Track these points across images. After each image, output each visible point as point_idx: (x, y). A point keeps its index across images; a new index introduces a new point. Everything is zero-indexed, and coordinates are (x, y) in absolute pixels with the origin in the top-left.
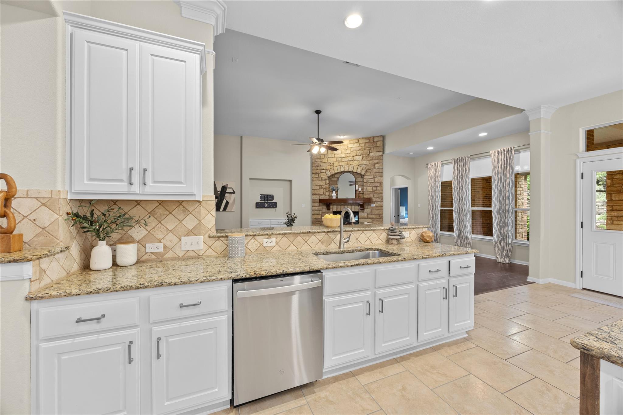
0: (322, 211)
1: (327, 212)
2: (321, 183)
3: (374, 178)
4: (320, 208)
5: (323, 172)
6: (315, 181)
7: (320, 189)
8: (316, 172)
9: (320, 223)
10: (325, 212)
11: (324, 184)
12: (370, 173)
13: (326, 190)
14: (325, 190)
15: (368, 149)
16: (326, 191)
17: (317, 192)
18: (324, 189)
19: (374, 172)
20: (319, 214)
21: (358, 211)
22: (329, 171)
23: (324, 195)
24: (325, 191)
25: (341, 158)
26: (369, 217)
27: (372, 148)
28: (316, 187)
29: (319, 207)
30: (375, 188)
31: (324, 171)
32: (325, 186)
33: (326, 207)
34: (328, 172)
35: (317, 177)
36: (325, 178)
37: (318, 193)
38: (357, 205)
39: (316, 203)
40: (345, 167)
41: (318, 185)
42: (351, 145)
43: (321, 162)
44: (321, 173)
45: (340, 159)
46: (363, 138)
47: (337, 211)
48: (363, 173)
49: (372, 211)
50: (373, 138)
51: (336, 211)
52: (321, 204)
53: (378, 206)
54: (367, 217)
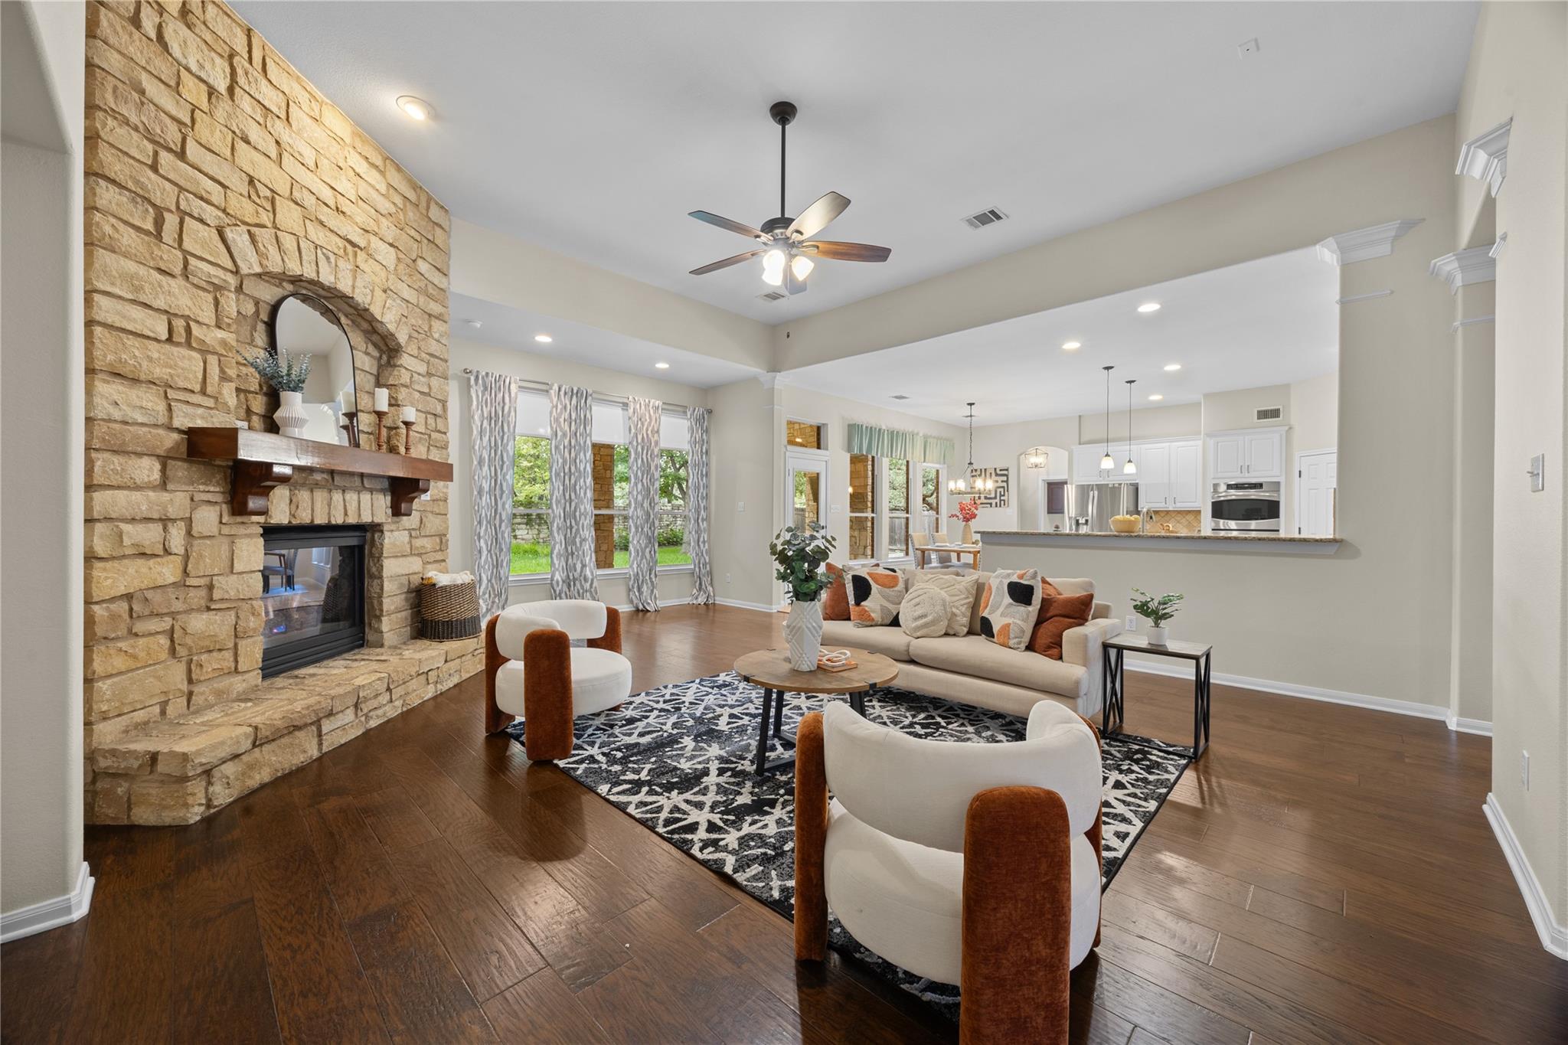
0: (189, 533)
1: (226, 530)
2: (180, 297)
3: (429, 374)
4: (176, 501)
5: (202, 221)
6: (126, 255)
7: (170, 340)
8: (137, 182)
9: (166, 623)
10: (215, 531)
11: (207, 315)
12: (419, 348)
13: (222, 371)
14: (213, 360)
15: (413, 233)
16: (224, 378)
17: (150, 359)
18: (205, 351)
19: (429, 351)
20: (167, 552)
21: (384, 521)
22: (249, 231)
23: (210, 403)
24: (214, 372)
25: (313, 199)
26: (417, 548)
27: (426, 241)
28: (137, 313)
29: (165, 497)
30: (431, 420)
31: (210, 214)
32: (220, 334)
33: (219, 498)
34: (238, 238)
35: (147, 233)
36: (220, 273)
37: (159, 372)
38: (378, 491)
39: (140, 455)
40: (336, 266)
41: (160, 303)
42: (362, 168)
43: (185, 124)
44: (183, 215)
45: (309, 201)
46: (399, 169)
47: (295, 522)
48: (402, 337)
49: (424, 519)
50: (429, 199)
51: (286, 522)
52: (179, 469)
53: (437, 500)
54: (409, 551)
